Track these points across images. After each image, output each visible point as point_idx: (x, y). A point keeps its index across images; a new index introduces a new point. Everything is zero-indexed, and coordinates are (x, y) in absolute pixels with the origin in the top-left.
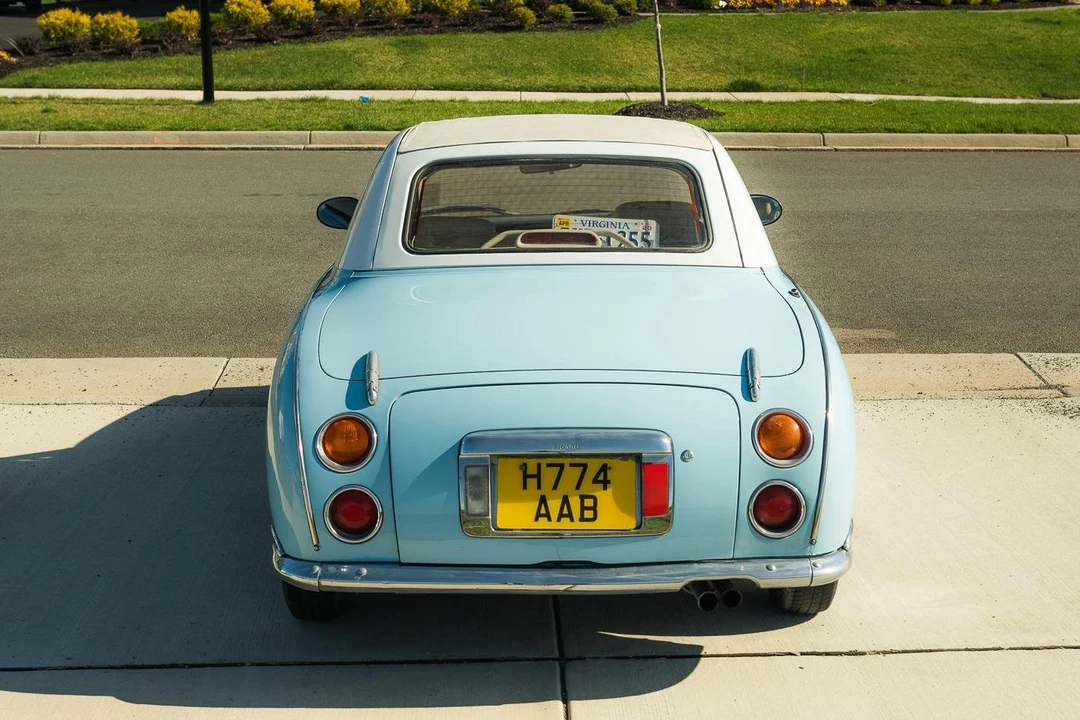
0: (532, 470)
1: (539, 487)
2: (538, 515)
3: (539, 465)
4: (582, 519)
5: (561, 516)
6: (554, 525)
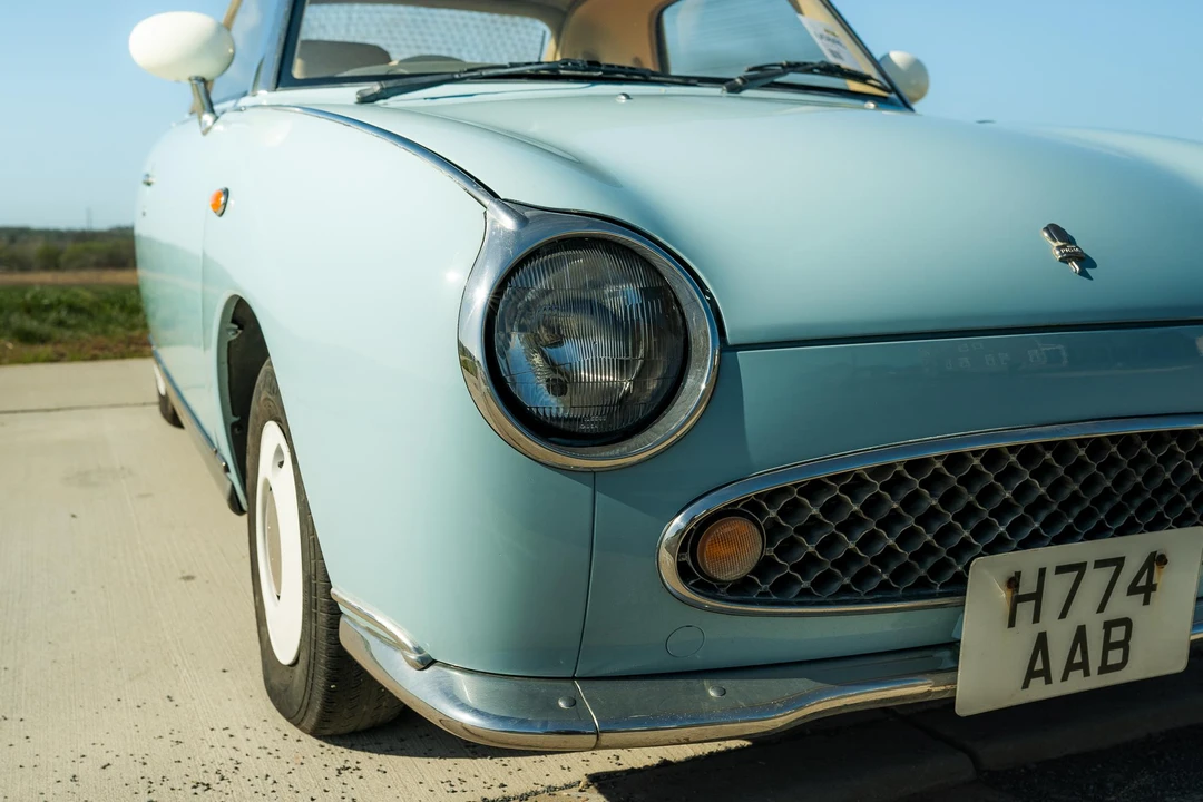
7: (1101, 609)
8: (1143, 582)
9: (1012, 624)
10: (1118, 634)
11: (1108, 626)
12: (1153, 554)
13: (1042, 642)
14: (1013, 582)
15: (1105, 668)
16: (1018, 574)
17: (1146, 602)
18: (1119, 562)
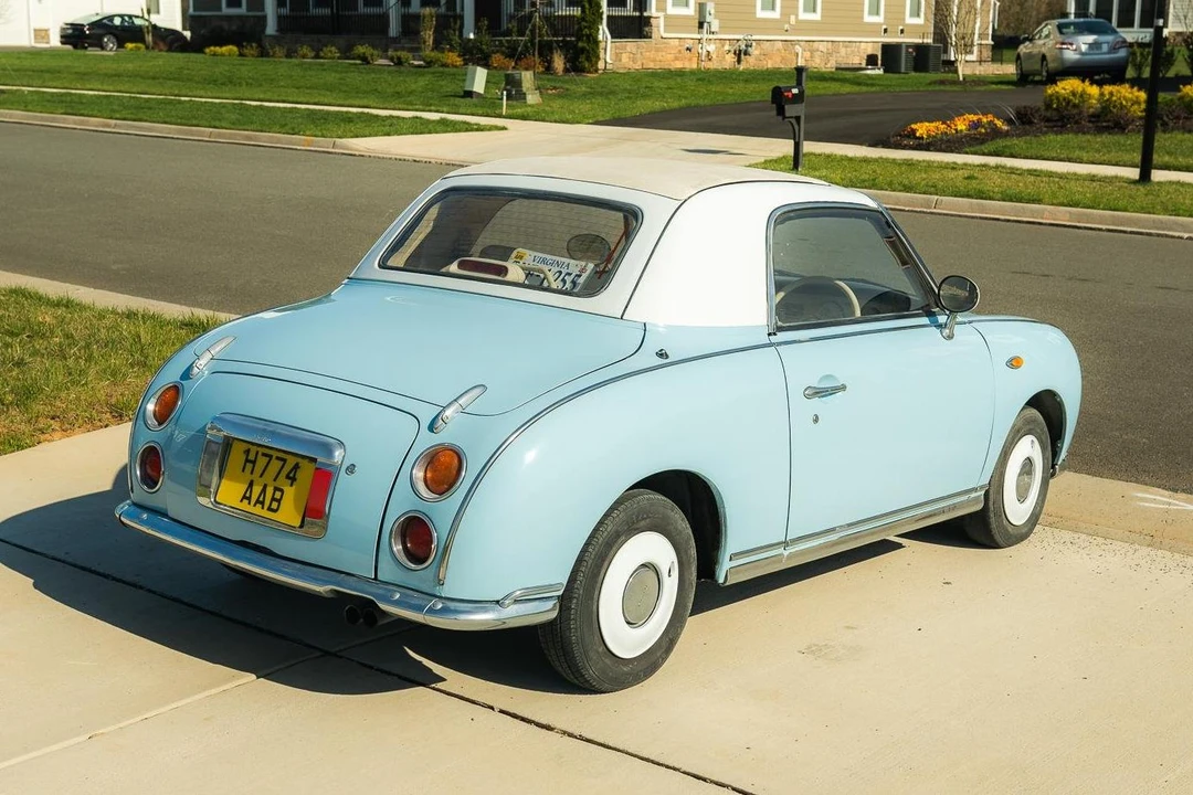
0: (252, 457)
1: (252, 473)
2: (244, 497)
3: (257, 453)
4: (270, 509)
5: (258, 502)
6: (250, 508)
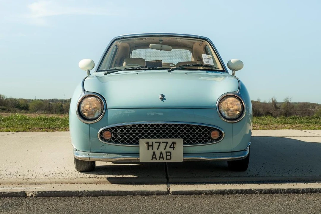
7: (165, 149)
8: (172, 146)
9: (148, 149)
10: (169, 154)
11: (167, 152)
12: (173, 142)
13: (154, 153)
14: (148, 143)
15: (167, 159)
16: (148, 142)
17: (173, 149)
18: (167, 143)
